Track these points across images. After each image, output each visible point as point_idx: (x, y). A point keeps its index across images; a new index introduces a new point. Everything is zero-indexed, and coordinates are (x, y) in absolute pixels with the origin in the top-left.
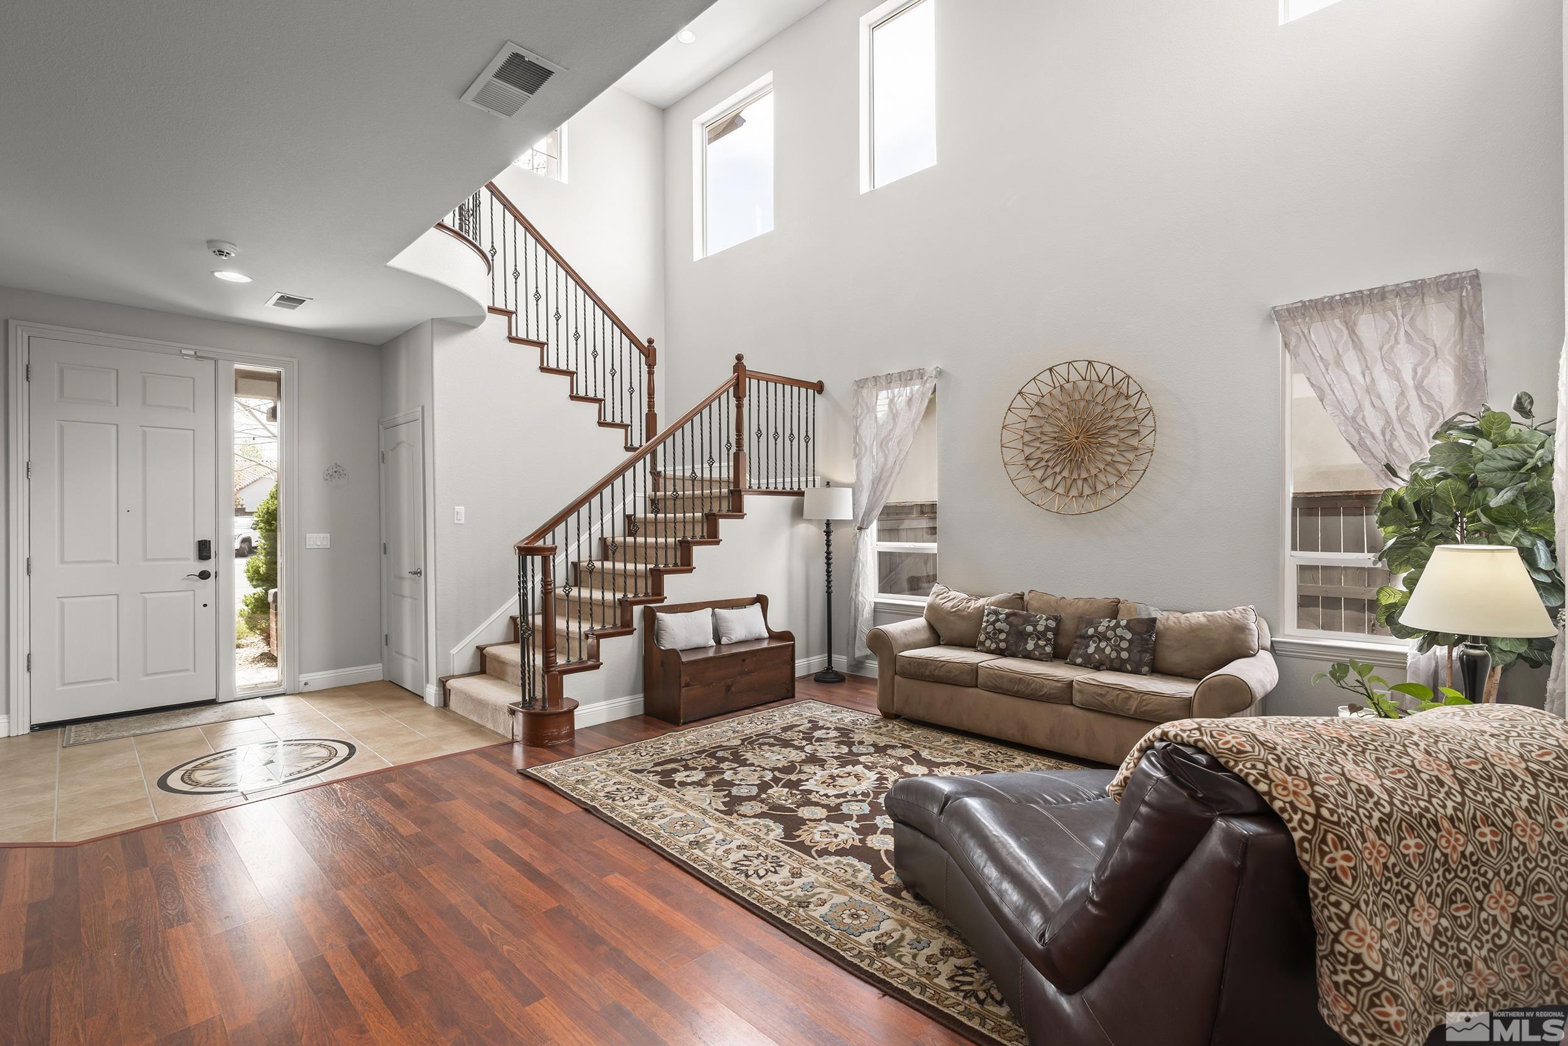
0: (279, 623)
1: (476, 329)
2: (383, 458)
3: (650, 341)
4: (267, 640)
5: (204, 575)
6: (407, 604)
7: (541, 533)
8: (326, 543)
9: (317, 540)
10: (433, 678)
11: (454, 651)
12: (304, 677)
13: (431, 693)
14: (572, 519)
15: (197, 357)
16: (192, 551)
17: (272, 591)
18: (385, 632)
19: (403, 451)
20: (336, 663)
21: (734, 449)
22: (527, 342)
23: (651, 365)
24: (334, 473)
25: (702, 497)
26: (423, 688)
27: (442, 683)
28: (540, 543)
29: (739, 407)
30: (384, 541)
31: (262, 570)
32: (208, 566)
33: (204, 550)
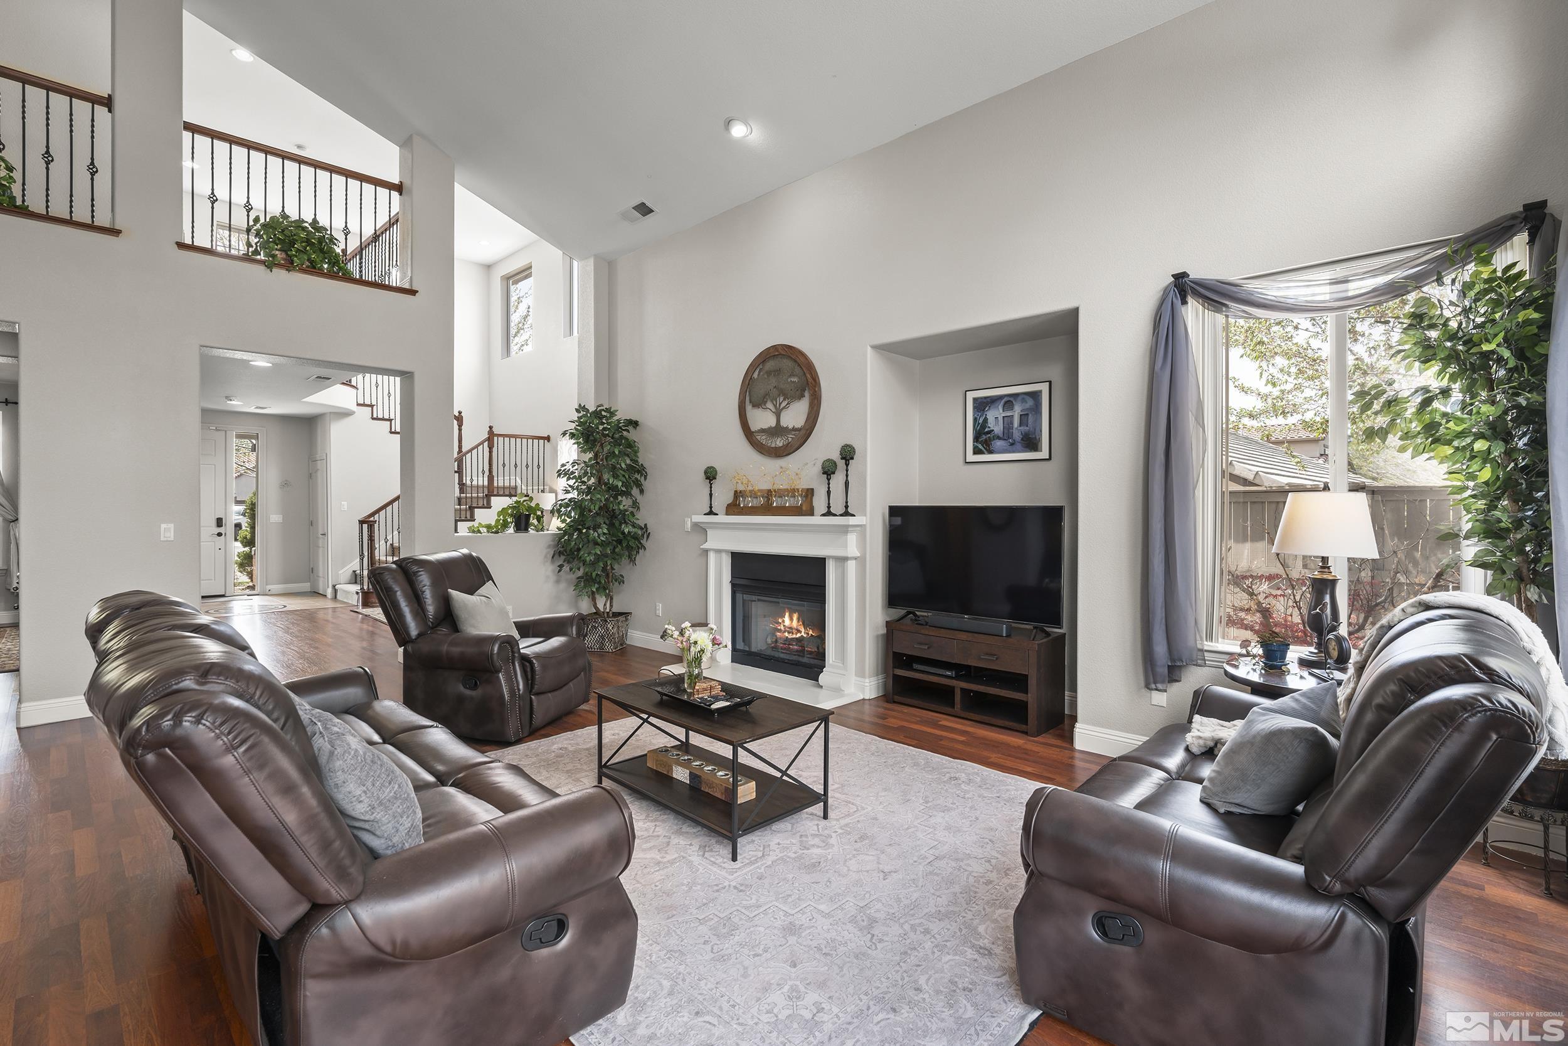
0: (257, 567)
1: (352, 417)
2: (310, 476)
3: (460, 413)
4: (251, 578)
5: (220, 535)
6: (321, 550)
7: (373, 514)
8: (281, 520)
9: (276, 518)
10: (330, 586)
11: (340, 572)
12: (269, 587)
13: (329, 592)
14: (389, 508)
15: (217, 430)
16: (214, 523)
17: (253, 549)
18: (311, 566)
19: (319, 473)
20: (286, 581)
21: (487, 473)
22: (383, 419)
23: (460, 426)
24: (285, 484)
25: (472, 498)
26: (326, 592)
27: (334, 586)
28: (372, 519)
29: (491, 452)
30: (311, 519)
31: (248, 537)
32: (221, 530)
33: (219, 522)
